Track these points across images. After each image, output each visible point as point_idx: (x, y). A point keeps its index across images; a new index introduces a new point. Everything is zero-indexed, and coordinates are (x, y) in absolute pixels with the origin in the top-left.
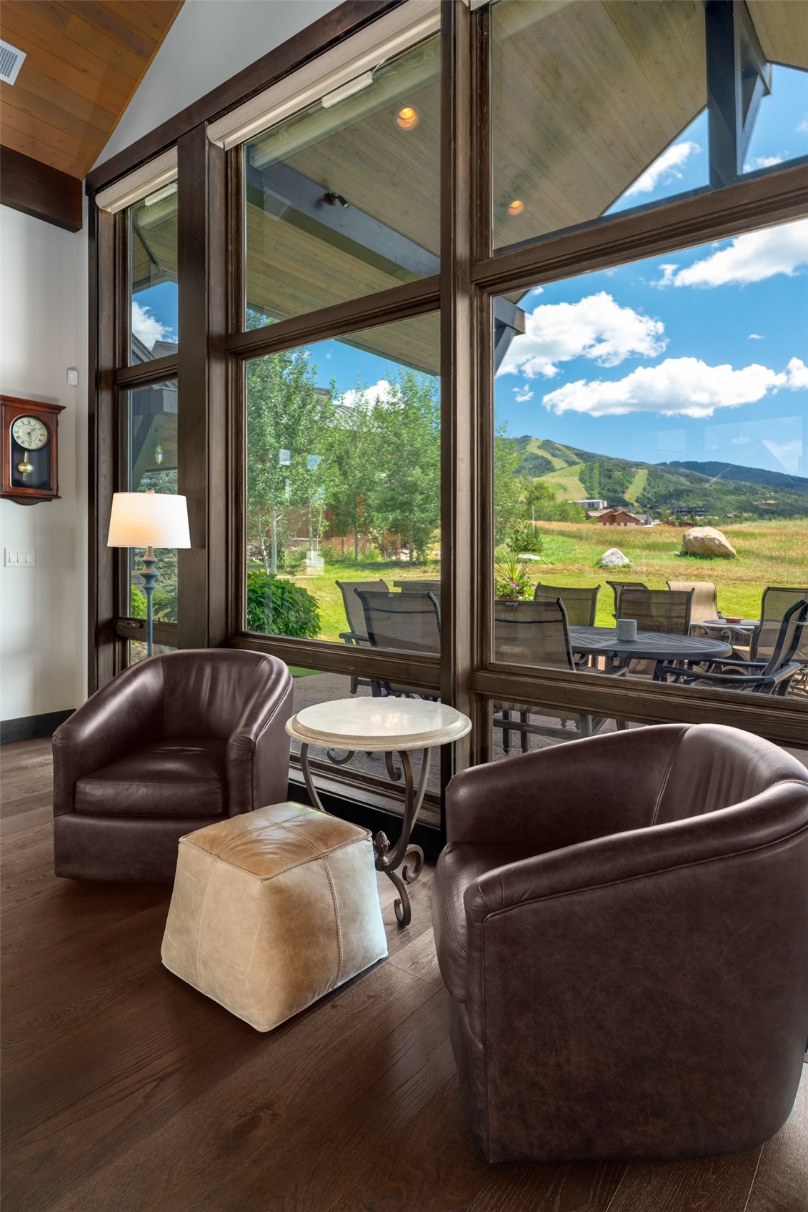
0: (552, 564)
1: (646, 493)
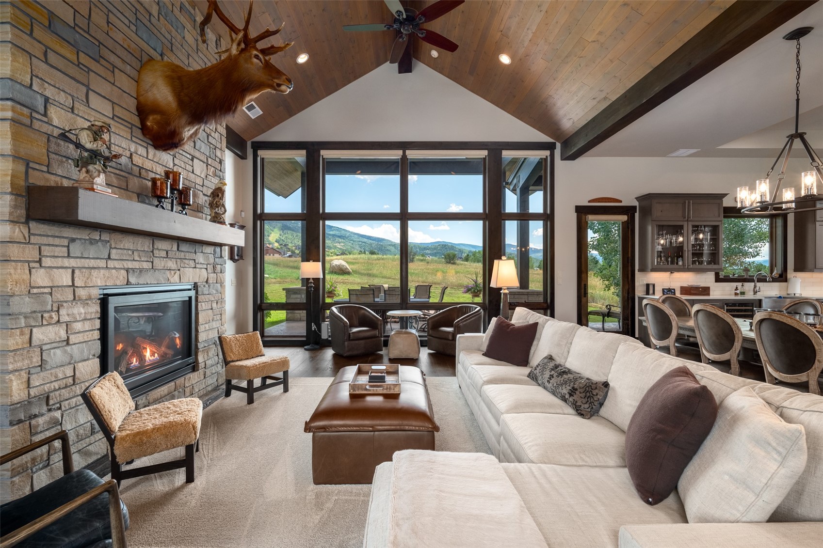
0: (275, 279)
1: (281, 237)
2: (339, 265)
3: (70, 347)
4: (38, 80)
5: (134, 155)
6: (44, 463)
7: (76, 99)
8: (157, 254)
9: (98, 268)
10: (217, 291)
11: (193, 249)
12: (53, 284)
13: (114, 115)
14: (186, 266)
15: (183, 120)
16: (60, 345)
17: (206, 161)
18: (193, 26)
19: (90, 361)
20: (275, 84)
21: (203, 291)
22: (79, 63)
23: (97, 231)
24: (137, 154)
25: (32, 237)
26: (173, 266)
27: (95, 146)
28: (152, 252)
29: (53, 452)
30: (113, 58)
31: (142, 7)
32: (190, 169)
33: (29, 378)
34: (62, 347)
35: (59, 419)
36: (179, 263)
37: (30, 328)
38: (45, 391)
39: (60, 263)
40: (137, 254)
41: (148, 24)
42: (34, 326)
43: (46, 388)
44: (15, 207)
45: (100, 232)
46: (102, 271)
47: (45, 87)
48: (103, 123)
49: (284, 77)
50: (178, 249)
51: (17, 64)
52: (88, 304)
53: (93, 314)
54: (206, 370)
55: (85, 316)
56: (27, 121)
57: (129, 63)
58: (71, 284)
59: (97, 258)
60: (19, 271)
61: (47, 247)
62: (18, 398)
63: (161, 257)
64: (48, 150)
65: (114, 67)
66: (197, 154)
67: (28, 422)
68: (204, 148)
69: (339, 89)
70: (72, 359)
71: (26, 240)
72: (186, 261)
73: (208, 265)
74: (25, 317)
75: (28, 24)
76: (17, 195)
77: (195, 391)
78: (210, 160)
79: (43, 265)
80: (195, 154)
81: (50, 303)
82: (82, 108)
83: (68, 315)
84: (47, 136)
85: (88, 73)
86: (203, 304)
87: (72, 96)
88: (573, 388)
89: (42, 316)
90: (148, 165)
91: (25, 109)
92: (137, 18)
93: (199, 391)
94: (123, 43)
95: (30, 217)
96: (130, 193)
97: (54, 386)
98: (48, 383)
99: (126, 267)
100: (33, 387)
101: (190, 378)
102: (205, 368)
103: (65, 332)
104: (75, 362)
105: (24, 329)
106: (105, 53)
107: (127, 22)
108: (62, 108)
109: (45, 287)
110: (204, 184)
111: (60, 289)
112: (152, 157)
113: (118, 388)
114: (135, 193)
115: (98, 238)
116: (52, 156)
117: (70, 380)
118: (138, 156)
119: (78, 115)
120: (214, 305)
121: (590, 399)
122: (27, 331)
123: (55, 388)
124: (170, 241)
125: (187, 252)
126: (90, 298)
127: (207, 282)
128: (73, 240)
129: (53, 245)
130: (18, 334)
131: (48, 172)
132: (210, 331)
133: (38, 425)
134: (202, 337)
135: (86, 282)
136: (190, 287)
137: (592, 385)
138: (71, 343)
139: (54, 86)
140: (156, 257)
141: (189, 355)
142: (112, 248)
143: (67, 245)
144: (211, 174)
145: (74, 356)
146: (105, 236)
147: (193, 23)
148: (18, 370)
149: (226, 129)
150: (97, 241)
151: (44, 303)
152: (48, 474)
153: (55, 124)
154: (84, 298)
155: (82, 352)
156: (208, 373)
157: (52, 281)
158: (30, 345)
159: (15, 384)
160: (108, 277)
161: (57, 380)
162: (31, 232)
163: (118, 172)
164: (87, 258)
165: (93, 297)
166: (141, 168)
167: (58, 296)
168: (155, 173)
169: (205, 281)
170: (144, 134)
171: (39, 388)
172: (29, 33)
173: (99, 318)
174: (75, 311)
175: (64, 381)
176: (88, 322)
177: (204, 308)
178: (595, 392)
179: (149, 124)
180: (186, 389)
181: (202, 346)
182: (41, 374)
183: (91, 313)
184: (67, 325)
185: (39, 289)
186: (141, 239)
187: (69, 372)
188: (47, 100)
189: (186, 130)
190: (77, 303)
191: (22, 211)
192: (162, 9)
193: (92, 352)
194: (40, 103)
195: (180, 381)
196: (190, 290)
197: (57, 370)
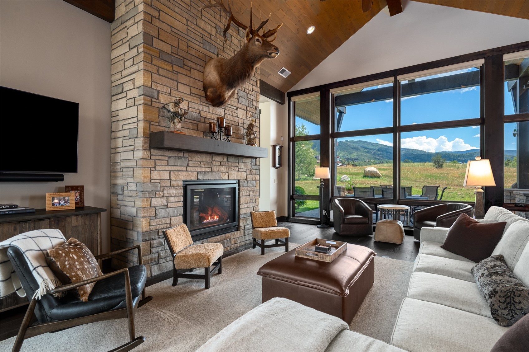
2: (371, 171)
3: (168, 209)
4: (154, 83)
5: (201, 111)
6: (156, 262)
7: (172, 88)
8: (214, 163)
9: (182, 171)
10: (253, 185)
11: (237, 160)
12: (161, 178)
13: (191, 93)
14: (232, 170)
15: (224, 88)
16: (164, 207)
17: (245, 109)
18: (237, 33)
19: (178, 217)
20: (268, 54)
21: (243, 185)
22: (173, 70)
23: (182, 152)
24: (203, 111)
25: (152, 156)
26: (224, 170)
27: (174, 110)
28: (212, 162)
29: (160, 258)
30: (190, 64)
31: (206, 33)
32: (235, 115)
33: (150, 221)
34: (165, 208)
35: (162, 243)
36: (228, 169)
37: (151, 198)
38: (157, 228)
39: (164, 168)
40: (203, 164)
41: (210, 41)
42: (153, 198)
43: (157, 227)
44: (145, 143)
45: (183, 153)
46: (184, 172)
47: (157, 86)
48: (180, 98)
49: (273, 48)
50: (227, 161)
51: (145, 78)
52: (177, 188)
53: (180, 194)
54: (245, 231)
55: (176, 194)
56: (150, 103)
57: (199, 64)
58: (169, 178)
59: (182, 166)
60: (146, 172)
61: (158, 161)
62: (145, 229)
63: (217, 165)
64: (159, 115)
65: (191, 68)
66: (240, 106)
67: (150, 241)
68: (244, 102)
69: (343, 43)
70: (169, 215)
71: (149, 158)
72: (232, 168)
73: (247, 170)
74: (149, 193)
75: (150, 59)
76: (145, 137)
77: (237, 242)
78: (248, 108)
79: (156, 169)
80: (238, 106)
81: (159, 187)
82: (175, 92)
83: (168, 193)
84: (158, 109)
85: (178, 74)
86: (243, 192)
87: (170, 88)
88: (495, 290)
89: (156, 193)
90: (209, 116)
91: (149, 98)
92: (203, 39)
93: (240, 242)
94: (196, 54)
95: (151, 147)
96: (199, 132)
97: (161, 227)
98: (158, 225)
99: (197, 170)
100: (152, 226)
101: (234, 234)
102: (244, 229)
103: (166, 202)
104: (171, 217)
105: (148, 198)
106: (186, 62)
107: (198, 43)
108: (165, 94)
109: (157, 180)
110: (245, 122)
111: (164, 181)
112: (212, 111)
113: (184, 232)
114: (202, 131)
115: (182, 156)
116: (160, 117)
117: (168, 225)
118: (204, 112)
119: (173, 96)
120: (251, 193)
121: (511, 306)
122: (149, 199)
123: (161, 228)
124: (222, 156)
125: (233, 162)
126: (178, 186)
127: (246, 179)
128: (170, 157)
129: (161, 160)
130: (146, 200)
131: (159, 125)
132: (248, 209)
133: (154, 244)
134: (242, 211)
135: (176, 178)
136: (235, 182)
137: (516, 291)
138: (168, 207)
139: (162, 85)
140: (214, 165)
141: (234, 221)
142: (190, 161)
143: (167, 159)
144: (249, 116)
145: (170, 213)
146: (186, 155)
147: (237, 31)
148: (146, 217)
149: (260, 88)
150: (181, 157)
151: (157, 187)
152: (158, 268)
153: (162, 102)
154: (175, 185)
155: (174, 212)
156: (246, 233)
157: (160, 177)
158: (151, 206)
159: (144, 223)
160: (187, 176)
161: (162, 224)
162: (151, 154)
163: (192, 121)
164: (177, 166)
165: (179, 185)
166: (205, 118)
167: (163, 184)
168: (213, 120)
169: (245, 179)
170: (207, 100)
171: (154, 226)
172: (151, 63)
173: (182, 196)
174: (171, 192)
175: (166, 225)
176: (177, 197)
177: (244, 195)
178: (517, 300)
179: (208, 94)
180: (232, 240)
181: (243, 217)
182: (155, 220)
183: (179, 193)
184: (167, 198)
185: (155, 181)
186: (205, 156)
187: (168, 221)
188: (158, 92)
189: (226, 93)
190: (172, 188)
191: (148, 145)
192: (218, 30)
193: (179, 213)
194: (155, 93)
195: (228, 235)
196: (236, 184)
197: (162, 219)
